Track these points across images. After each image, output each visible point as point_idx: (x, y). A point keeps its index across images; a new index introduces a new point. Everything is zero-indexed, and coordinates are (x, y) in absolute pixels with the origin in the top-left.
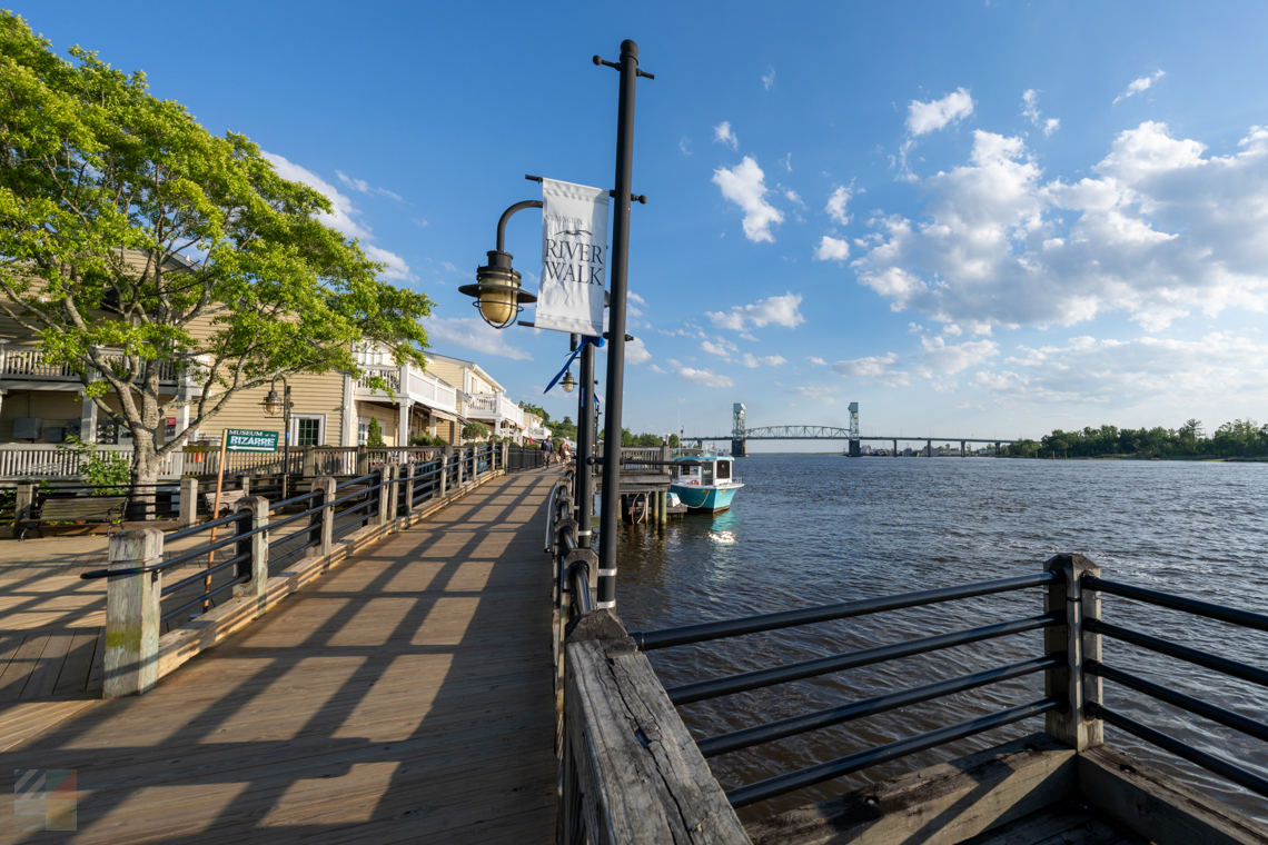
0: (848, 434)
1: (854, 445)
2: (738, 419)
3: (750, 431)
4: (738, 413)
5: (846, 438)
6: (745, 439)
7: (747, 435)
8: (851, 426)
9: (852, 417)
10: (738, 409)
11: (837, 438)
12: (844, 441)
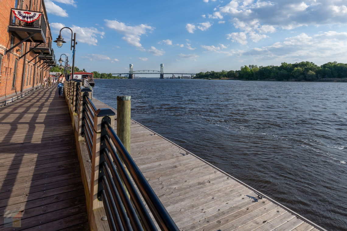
0: (160, 72)
1: (162, 76)
6: (133, 74)
7: (133, 73)
8: (161, 70)
9: (161, 68)
10: (130, 65)
11: (158, 74)
12: (160, 74)
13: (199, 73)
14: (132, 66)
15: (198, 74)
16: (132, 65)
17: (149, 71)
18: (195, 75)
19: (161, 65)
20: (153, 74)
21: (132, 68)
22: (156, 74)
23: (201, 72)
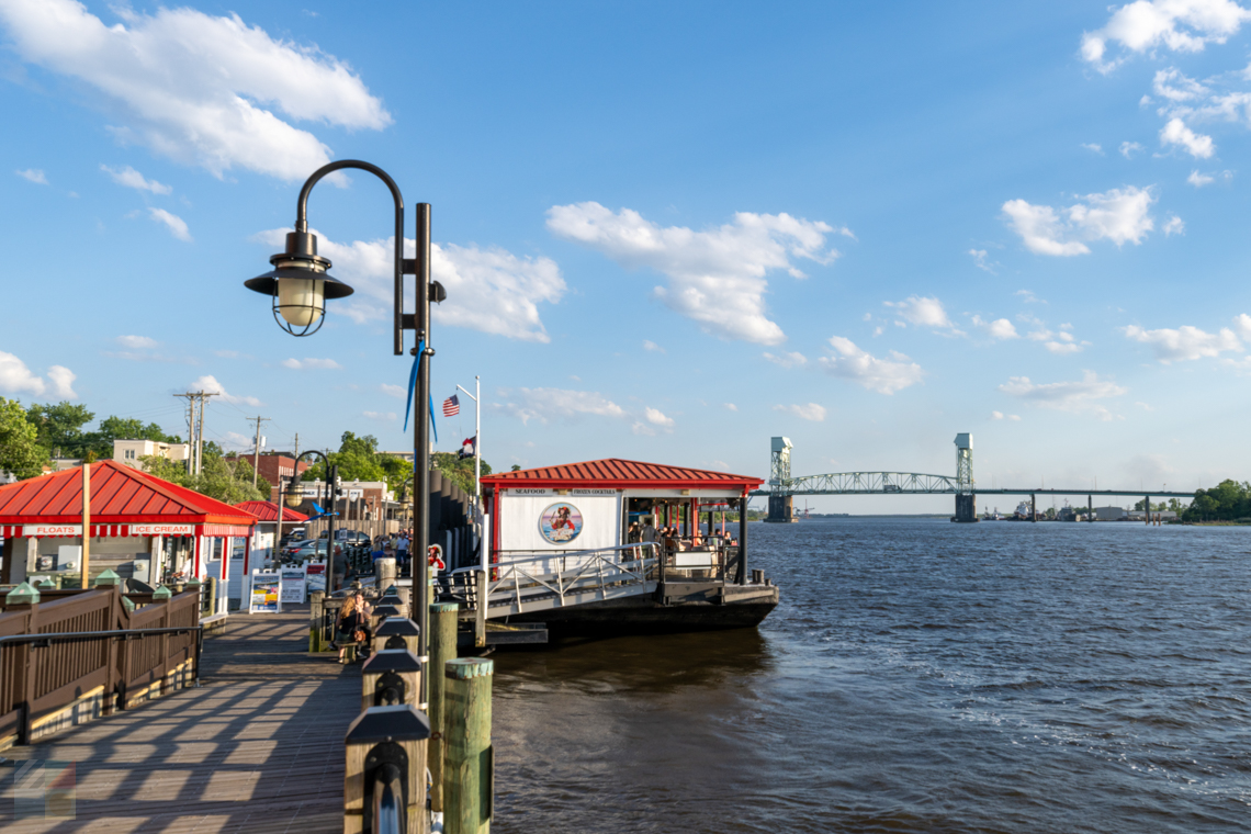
0: (954, 484)
1: (965, 503)
2: (780, 461)
3: (798, 481)
4: (779, 452)
5: (950, 491)
6: (791, 494)
7: (793, 487)
8: (959, 471)
9: (960, 456)
10: (777, 445)
11: (943, 492)
12: (953, 497)
13: (1214, 485)
14: (785, 451)
15: (1211, 493)
16: (786, 440)
17: (885, 474)
18: (1187, 502)
19: (962, 442)
20: (915, 492)
21: (784, 457)
22: (930, 492)
23: (1228, 481)
